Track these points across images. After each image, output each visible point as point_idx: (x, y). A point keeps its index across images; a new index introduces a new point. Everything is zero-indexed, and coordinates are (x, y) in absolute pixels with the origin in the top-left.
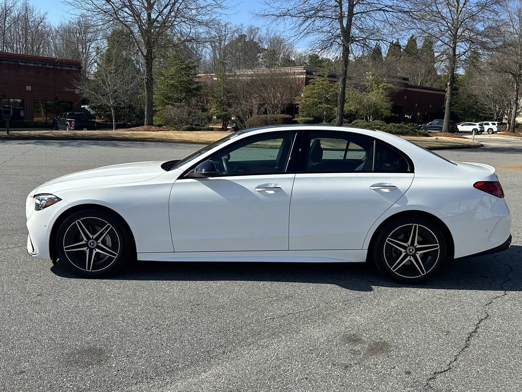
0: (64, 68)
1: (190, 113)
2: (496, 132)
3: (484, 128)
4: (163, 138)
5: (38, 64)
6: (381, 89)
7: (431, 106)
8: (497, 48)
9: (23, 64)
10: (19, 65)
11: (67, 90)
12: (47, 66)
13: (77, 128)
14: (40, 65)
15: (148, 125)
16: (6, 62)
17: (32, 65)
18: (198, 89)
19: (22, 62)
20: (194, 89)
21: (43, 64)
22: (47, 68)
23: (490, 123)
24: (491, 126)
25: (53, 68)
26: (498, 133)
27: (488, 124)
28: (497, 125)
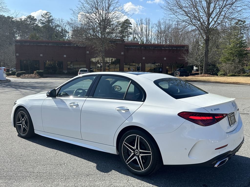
0: (181, 49)
1: (235, 67)
4: (205, 80)
5: (169, 48)
9: (164, 48)
10: (162, 49)
11: (180, 58)
12: (174, 49)
13: (180, 76)
14: (171, 48)
15: (204, 74)
16: (157, 48)
17: (167, 48)
18: (246, 54)
19: (163, 48)
20: (244, 54)
21: (172, 48)
22: (173, 49)
25: (176, 49)
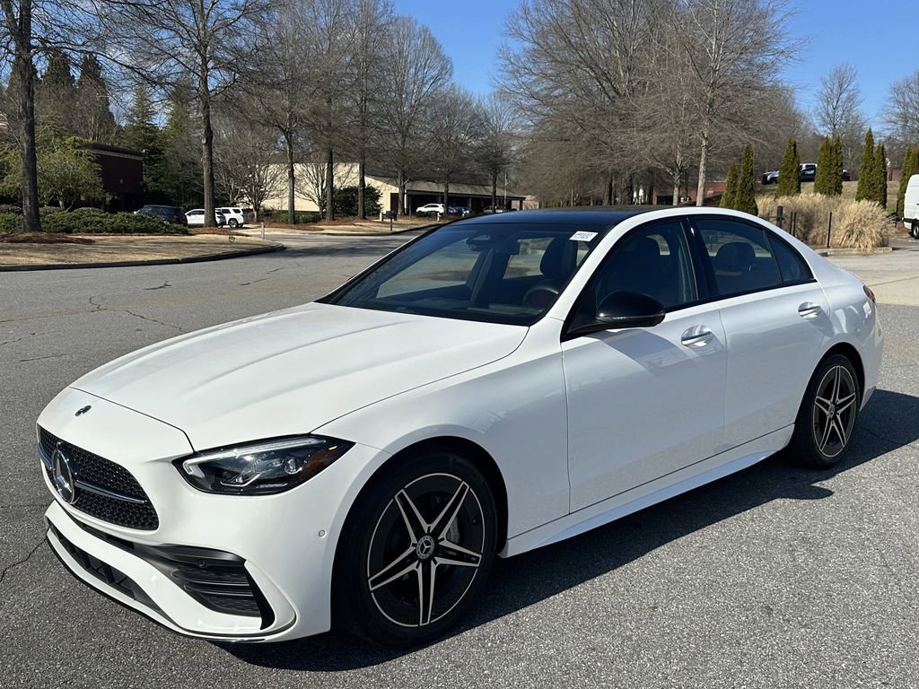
2: (242, 224)
3: (224, 218)
6: (69, 147)
7: (121, 181)
8: (279, 84)
23: (231, 209)
24: (233, 215)
26: (244, 226)
27: (228, 212)
28: (242, 213)
